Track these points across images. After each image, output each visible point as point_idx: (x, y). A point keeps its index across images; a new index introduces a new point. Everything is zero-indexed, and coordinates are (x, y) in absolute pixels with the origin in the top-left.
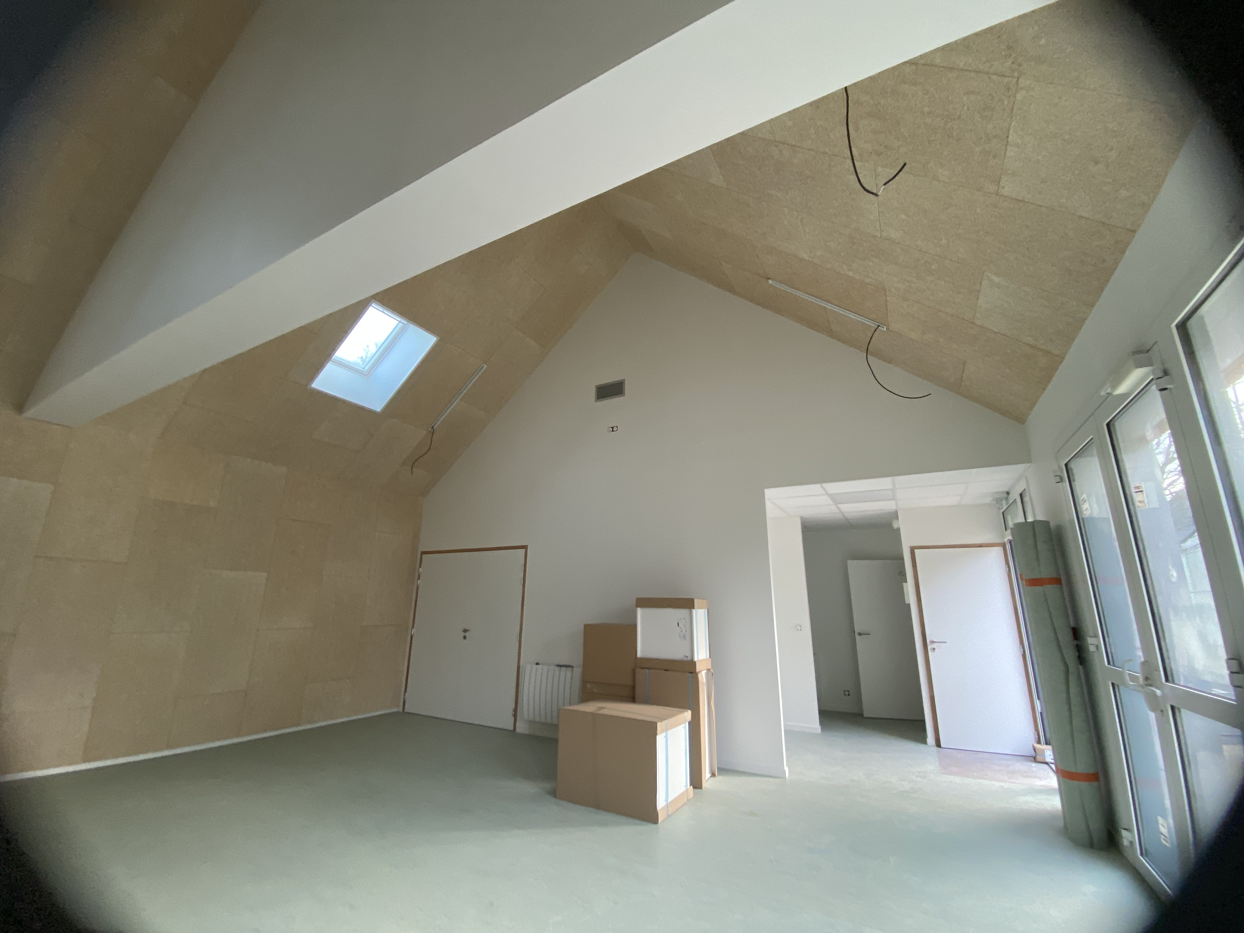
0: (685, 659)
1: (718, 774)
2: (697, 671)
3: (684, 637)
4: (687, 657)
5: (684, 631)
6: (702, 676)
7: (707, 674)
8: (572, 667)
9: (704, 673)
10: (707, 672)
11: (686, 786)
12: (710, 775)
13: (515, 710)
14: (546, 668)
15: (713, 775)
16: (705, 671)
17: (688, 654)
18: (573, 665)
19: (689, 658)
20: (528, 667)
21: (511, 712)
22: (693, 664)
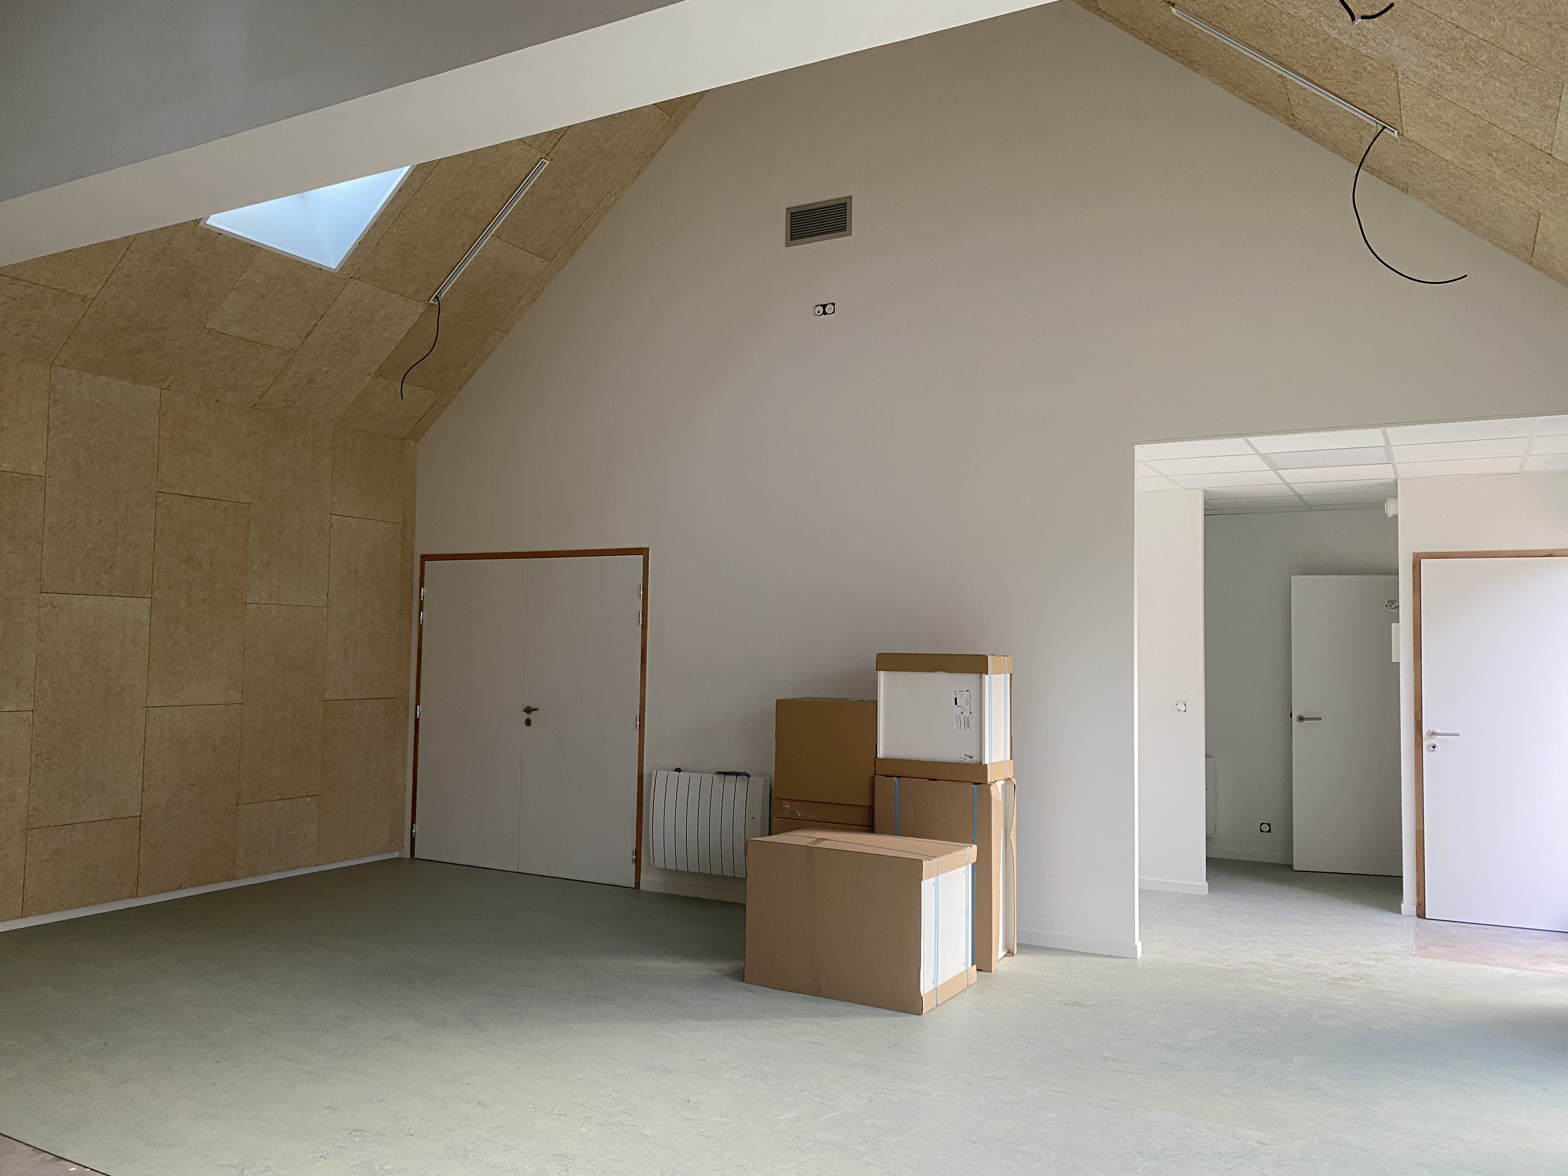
0: (968, 760)
1: (1017, 952)
2: (989, 781)
3: (967, 724)
4: (972, 757)
5: (966, 714)
6: (997, 790)
7: (1004, 786)
8: (749, 776)
9: (1000, 784)
10: (1005, 784)
11: (966, 964)
12: (1004, 954)
13: (638, 852)
14: (696, 777)
15: (1010, 953)
16: (1003, 782)
17: (974, 753)
18: (749, 773)
19: (975, 759)
20: (662, 774)
21: (630, 856)
22: (981, 768)
